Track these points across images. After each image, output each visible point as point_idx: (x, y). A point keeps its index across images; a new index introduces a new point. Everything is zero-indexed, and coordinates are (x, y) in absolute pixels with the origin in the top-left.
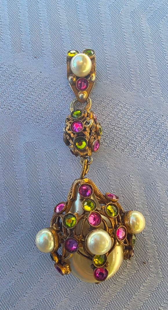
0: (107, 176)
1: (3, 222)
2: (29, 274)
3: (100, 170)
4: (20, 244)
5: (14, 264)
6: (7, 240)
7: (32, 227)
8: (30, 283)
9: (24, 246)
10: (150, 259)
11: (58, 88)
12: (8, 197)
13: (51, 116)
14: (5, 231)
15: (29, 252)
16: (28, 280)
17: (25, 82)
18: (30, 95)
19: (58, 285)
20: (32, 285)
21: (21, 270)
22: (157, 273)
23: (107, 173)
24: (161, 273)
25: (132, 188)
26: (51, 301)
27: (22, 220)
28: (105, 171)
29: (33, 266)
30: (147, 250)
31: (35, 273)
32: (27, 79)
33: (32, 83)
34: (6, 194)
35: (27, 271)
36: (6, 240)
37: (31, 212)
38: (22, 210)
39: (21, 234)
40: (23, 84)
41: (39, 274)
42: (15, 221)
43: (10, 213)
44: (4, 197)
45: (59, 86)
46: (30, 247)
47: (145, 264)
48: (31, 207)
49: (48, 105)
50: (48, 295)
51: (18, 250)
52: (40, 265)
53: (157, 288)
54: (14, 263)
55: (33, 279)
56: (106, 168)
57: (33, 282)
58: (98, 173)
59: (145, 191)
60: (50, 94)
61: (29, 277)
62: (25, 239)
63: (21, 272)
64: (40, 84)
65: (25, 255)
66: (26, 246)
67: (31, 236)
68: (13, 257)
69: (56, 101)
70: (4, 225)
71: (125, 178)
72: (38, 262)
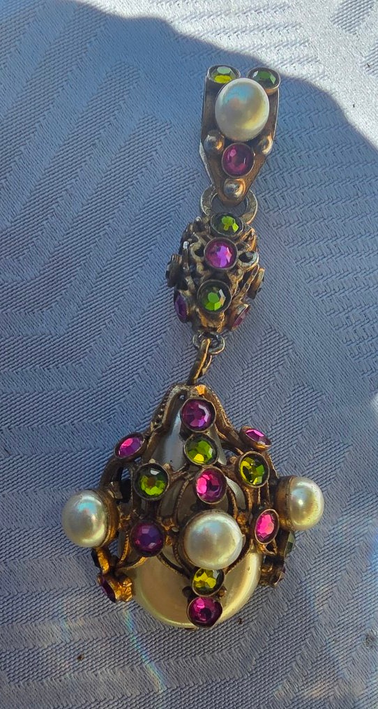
0: (309, 411)
1: (48, 331)
2: (20, 464)
3: (306, 389)
4: (48, 399)
5: (7, 425)
6: (29, 372)
7: (95, 386)
8: (8, 483)
9: (52, 408)
10: (255, 622)
11: (361, 165)
12: (94, 293)
13: (301, 210)
14: (39, 351)
15: (52, 427)
16: (9, 475)
17: (308, 98)
18: (296, 134)
19: (56, 528)
20: (10, 489)
21: (12, 446)
22: (247, 658)
23: (313, 405)
24: (254, 663)
25: (335, 472)
26: (21, 544)
27: (86, 358)
28: (311, 398)
29: (37, 458)
30: (264, 604)
31: (32, 473)
32: (317, 97)
33: (320, 113)
34: (96, 284)
35: (19, 456)
36: (28, 368)
37: (113, 358)
38: (101, 339)
39: (63, 382)
40: (300, 99)
41: (38, 482)
42: (72, 348)
43: (75, 327)
44: (86, 287)
45: (365, 163)
46: (61, 419)
47: (241, 623)
48: (122, 349)
49: (314, 183)
50: (25, 530)
51: (34, 407)
52: (52, 465)
53: (225, 681)
54: (9, 424)
55: (20, 480)
56: (318, 395)
57: (15, 486)
58: (297, 391)
59: (352, 497)
60: (335, 164)
61: (16, 471)
62: (64, 397)
63: (9, 450)
64: (332, 130)
65: (40, 426)
66: (55, 410)
67: (79, 401)
68: (15, 411)
69: (336, 187)
70: (47, 338)
71: (337, 444)
72: (52, 457)
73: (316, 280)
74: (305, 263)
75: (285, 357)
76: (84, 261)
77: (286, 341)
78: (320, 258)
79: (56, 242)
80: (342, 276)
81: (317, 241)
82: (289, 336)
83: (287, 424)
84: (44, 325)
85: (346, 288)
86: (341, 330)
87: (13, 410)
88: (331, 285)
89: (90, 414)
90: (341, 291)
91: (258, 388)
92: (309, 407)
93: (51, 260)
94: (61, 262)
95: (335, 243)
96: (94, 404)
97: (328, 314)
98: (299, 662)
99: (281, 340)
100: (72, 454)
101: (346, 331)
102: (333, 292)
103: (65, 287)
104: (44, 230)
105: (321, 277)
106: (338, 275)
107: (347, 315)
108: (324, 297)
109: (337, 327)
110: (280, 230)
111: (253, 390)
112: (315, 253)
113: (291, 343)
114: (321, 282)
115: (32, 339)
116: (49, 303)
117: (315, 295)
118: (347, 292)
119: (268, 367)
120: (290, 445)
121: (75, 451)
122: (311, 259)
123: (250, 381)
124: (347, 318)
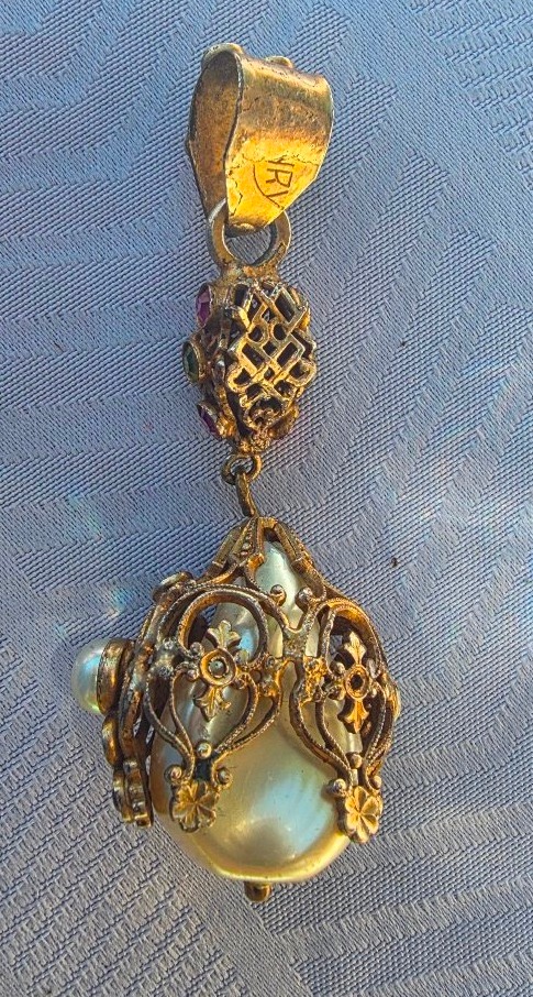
0: (475, 268)
1: (104, 176)
2: (77, 363)
3: (468, 238)
4: (110, 270)
7: (176, 250)
8: (63, 390)
9: (116, 283)
10: (415, 562)
12: (166, 118)
15: (120, 308)
16: (63, 379)
19: (133, 449)
20: (66, 398)
21: (64, 339)
22: (407, 611)
23: (480, 259)
24: (416, 617)
25: (514, 351)
27: (160, 210)
28: (477, 250)
29: (102, 353)
30: (426, 537)
31: (95, 374)
34: (168, 106)
35: (75, 353)
36: (80, 229)
38: (179, 183)
39: (130, 246)
41: (103, 386)
43: (142, 167)
44: (153, 110)
46: (129, 297)
47: (395, 565)
50: (90, 454)
51: (92, 282)
52: (122, 363)
54: (58, 309)
55: (78, 385)
56: (486, 244)
57: (73, 394)
58: (456, 240)
61: (72, 373)
62: (131, 267)
63: (61, 345)
65: (102, 309)
66: (120, 285)
70: (103, 185)
71: (515, 311)
72: (122, 351)
73: (475, 82)
74: (459, 59)
75: (438, 194)
76: (149, 73)
77: (437, 171)
78: (480, 51)
79: (107, 48)
80: (512, 75)
81: (474, 27)
82: (441, 165)
83: (445, 287)
84: (98, 167)
85: (519, 92)
86: (514, 151)
87: (63, 289)
88: (496, 88)
89: (171, 288)
90: (512, 96)
91: (402, 239)
92: (475, 262)
93: (102, 73)
94: (116, 76)
95: (499, 28)
96: (175, 274)
97: (495, 129)
98: (478, 613)
99: (430, 170)
100: (149, 345)
101: (520, 152)
102: (500, 99)
103: (125, 111)
104: (89, 32)
105: (482, 78)
106: (506, 73)
107: (521, 130)
108: (488, 107)
109: (508, 148)
110: (421, 13)
111: (396, 243)
112: (473, 44)
113: (444, 173)
114: (482, 84)
115: (82, 187)
116: (104, 135)
117: (475, 103)
118: (519, 98)
119: (413, 209)
120: (451, 316)
121: (153, 341)
122: (468, 53)
123: (390, 230)
124: (522, 134)
